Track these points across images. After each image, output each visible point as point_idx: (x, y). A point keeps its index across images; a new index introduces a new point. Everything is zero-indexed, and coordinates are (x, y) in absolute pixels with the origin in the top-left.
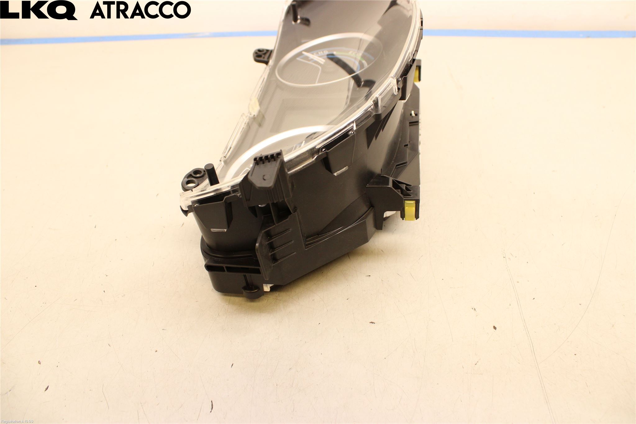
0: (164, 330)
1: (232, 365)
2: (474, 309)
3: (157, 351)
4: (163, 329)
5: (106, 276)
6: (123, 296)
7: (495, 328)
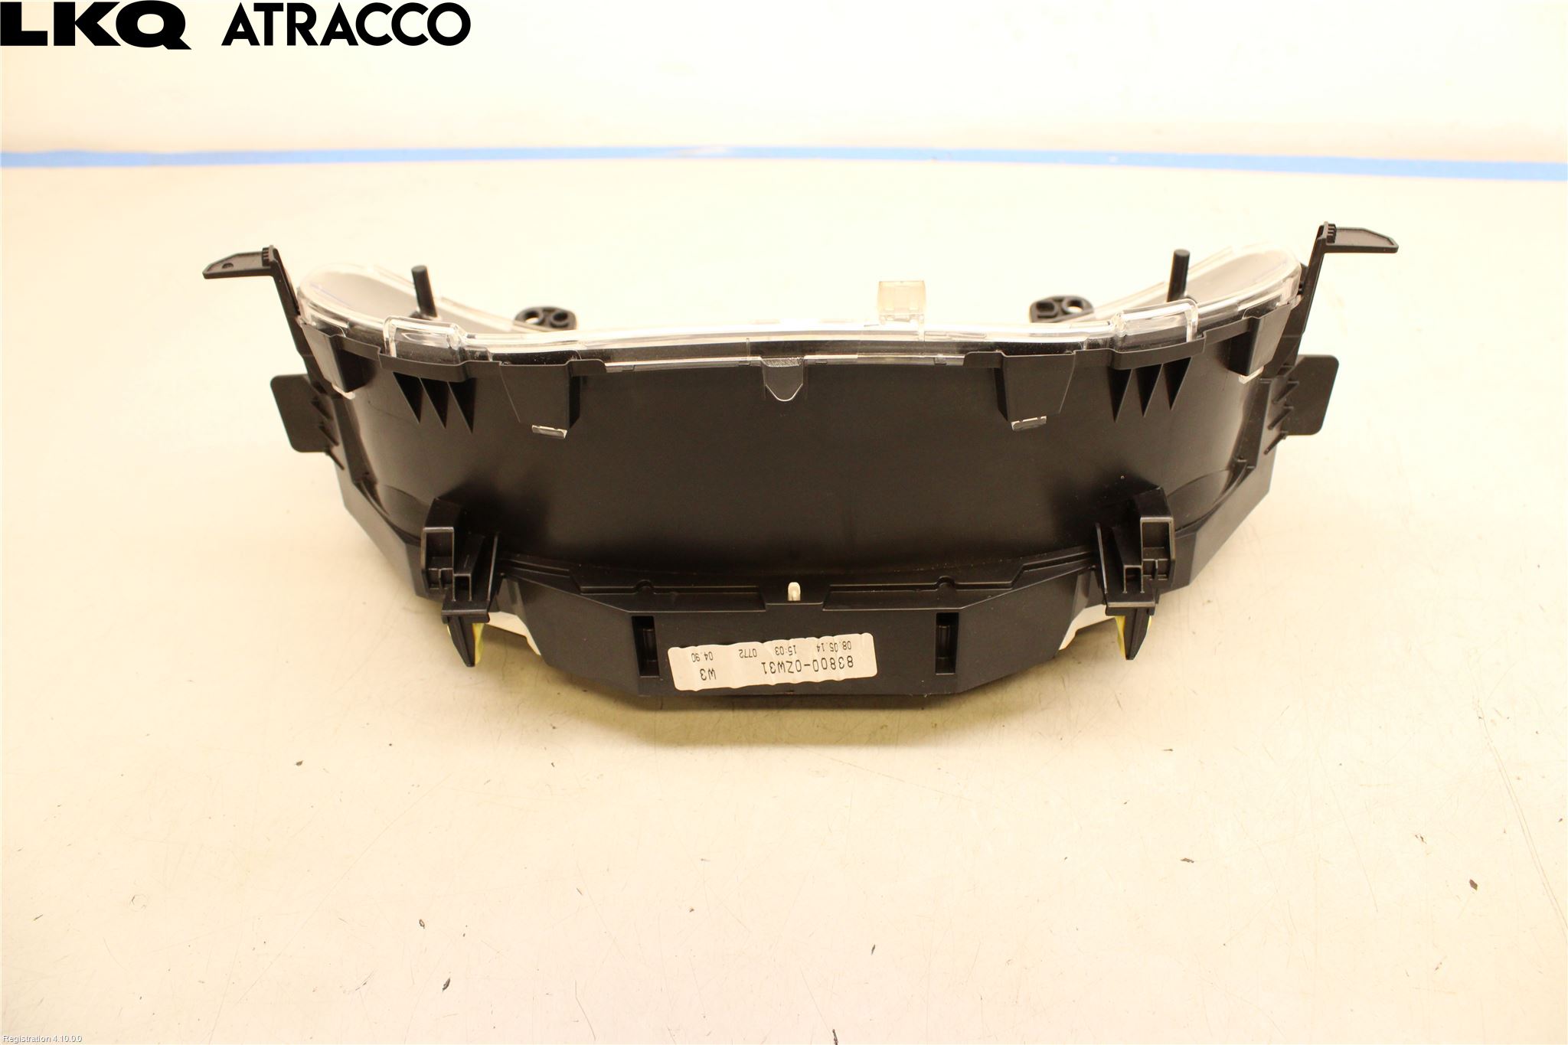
0: (705, 860)
1: (874, 948)
2: (1419, 836)
3: (692, 910)
4: (702, 860)
5: (551, 728)
6: (598, 778)
7: (1474, 885)
